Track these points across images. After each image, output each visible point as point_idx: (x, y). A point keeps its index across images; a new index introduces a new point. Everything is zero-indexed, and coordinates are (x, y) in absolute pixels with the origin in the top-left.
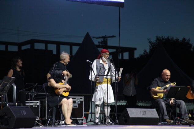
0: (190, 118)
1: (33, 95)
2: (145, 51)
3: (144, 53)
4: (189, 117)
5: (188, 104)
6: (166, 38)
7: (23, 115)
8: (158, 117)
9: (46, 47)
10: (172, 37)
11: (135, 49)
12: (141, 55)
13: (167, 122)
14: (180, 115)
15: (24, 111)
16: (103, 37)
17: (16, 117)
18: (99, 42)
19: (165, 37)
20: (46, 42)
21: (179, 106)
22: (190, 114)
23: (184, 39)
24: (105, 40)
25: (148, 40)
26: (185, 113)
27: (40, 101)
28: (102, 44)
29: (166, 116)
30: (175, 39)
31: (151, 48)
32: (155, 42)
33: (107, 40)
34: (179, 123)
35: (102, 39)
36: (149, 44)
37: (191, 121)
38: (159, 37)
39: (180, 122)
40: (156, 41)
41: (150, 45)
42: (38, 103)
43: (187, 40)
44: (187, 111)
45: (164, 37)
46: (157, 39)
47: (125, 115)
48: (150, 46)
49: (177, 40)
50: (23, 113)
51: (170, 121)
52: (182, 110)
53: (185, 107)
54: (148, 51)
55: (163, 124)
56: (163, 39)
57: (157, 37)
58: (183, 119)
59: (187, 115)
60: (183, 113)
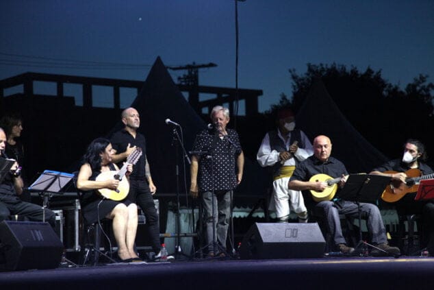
0: (391, 243)
1: (47, 198)
2: (284, 98)
3: (281, 102)
5: (384, 212)
6: (329, 67)
7: (37, 240)
8: (322, 240)
9: (60, 89)
10: (343, 66)
11: (260, 93)
12: (275, 106)
13: (341, 250)
14: (369, 236)
15: (37, 232)
16: (188, 67)
17: (22, 246)
18: (179, 78)
19: (327, 65)
20: (60, 80)
21: (367, 216)
22: (388, 234)
23: (369, 71)
24: (193, 73)
25: (290, 72)
26: (380, 232)
27: (61, 211)
28: (186, 82)
29: (341, 237)
30: (348, 69)
31: (297, 90)
32: (305, 76)
33: (197, 72)
34: (367, 253)
35: (186, 72)
36: (292, 81)
37: (391, 248)
38: (314, 66)
39: (369, 252)
40: (308, 74)
41: (295, 84)
42: (57, 215)
43: (375, 74)
44: (383, 227)
45: (324, 66)
46: (311, 69)
47: (253, 237)
48: (294, 86)
49: (354, 72)
50: (36, 237)
51: (347, 248)
52: (373, 225)
53: (380, 221)
54: (290, 97)
55: (333, 256)
56: (323, 69)
57: (309, 65)
58: (375, 244)
60: (376, 231)
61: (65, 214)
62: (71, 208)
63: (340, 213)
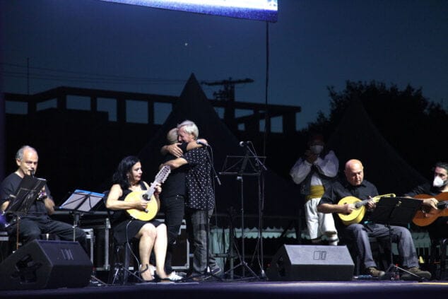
0: (422, 267)
1: (78, 216)
2: (321, 115)
3: (318, 120)
4: (420, 264)
5: (416, 235)
6: (368, 84)
7: (67, 259)
8: (351, 263)
9: (94, 105)
10: (382, 84)
11: (298, 109)
12: (312, 124)
13: (371, 274)
14: (400, 260)
15: (67, 252)
16: (224, 83)
17: (52, 265)
18: (215, 94)
19: (366, 82)
20: (94, 95)
21: (398, 239)
22: (421, 258)
23: (410, 89)
24: (229, 88)
25: (329, 89)
26: (412, 255)
27: (92, 230)
28: (221, 97)
29: (371, 260)
30: (388, 87)
31: (335, 107)
32: (343, 93)
33: (233, 87)
34: (398, 277)
35: (222, 88)
36: (330, 98)
37: (422, 272)
38: (354, 83)
39: (400, 276)
40: (347, 92)
41: (333, 102)
42: (87, 233)
43: (415, 91)
44: (414, 250)
45: (363, 84)
46: (350, 86)
47: (282, 259)
49: (394, 90)
50: (66, 256)
51: (378, 271)
52: (404, 248)
53: (411, 244)
54: (327, 114)
55: (362, 279)
56: (362, 87)
57: (348, 82)
58: (406, 268)
59: (415, 258)
60: (407, 254)
61: (96, 233)
62: (101, 227)
63: (370, 236)
